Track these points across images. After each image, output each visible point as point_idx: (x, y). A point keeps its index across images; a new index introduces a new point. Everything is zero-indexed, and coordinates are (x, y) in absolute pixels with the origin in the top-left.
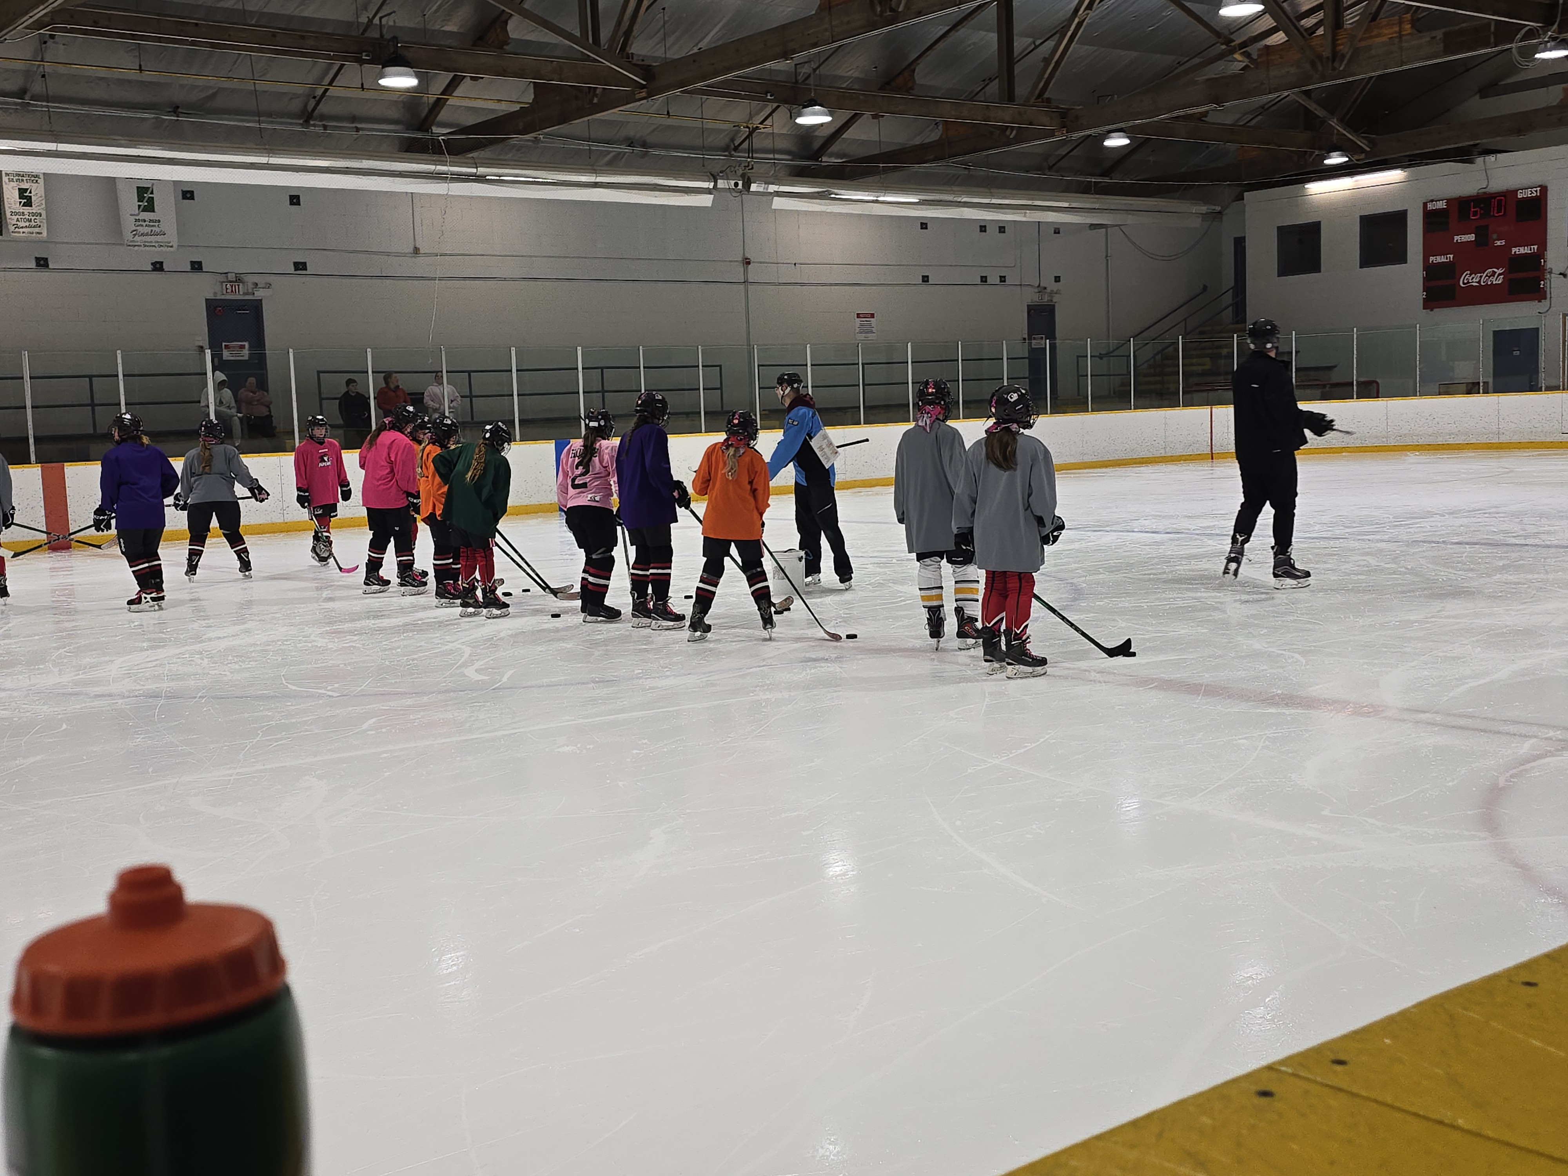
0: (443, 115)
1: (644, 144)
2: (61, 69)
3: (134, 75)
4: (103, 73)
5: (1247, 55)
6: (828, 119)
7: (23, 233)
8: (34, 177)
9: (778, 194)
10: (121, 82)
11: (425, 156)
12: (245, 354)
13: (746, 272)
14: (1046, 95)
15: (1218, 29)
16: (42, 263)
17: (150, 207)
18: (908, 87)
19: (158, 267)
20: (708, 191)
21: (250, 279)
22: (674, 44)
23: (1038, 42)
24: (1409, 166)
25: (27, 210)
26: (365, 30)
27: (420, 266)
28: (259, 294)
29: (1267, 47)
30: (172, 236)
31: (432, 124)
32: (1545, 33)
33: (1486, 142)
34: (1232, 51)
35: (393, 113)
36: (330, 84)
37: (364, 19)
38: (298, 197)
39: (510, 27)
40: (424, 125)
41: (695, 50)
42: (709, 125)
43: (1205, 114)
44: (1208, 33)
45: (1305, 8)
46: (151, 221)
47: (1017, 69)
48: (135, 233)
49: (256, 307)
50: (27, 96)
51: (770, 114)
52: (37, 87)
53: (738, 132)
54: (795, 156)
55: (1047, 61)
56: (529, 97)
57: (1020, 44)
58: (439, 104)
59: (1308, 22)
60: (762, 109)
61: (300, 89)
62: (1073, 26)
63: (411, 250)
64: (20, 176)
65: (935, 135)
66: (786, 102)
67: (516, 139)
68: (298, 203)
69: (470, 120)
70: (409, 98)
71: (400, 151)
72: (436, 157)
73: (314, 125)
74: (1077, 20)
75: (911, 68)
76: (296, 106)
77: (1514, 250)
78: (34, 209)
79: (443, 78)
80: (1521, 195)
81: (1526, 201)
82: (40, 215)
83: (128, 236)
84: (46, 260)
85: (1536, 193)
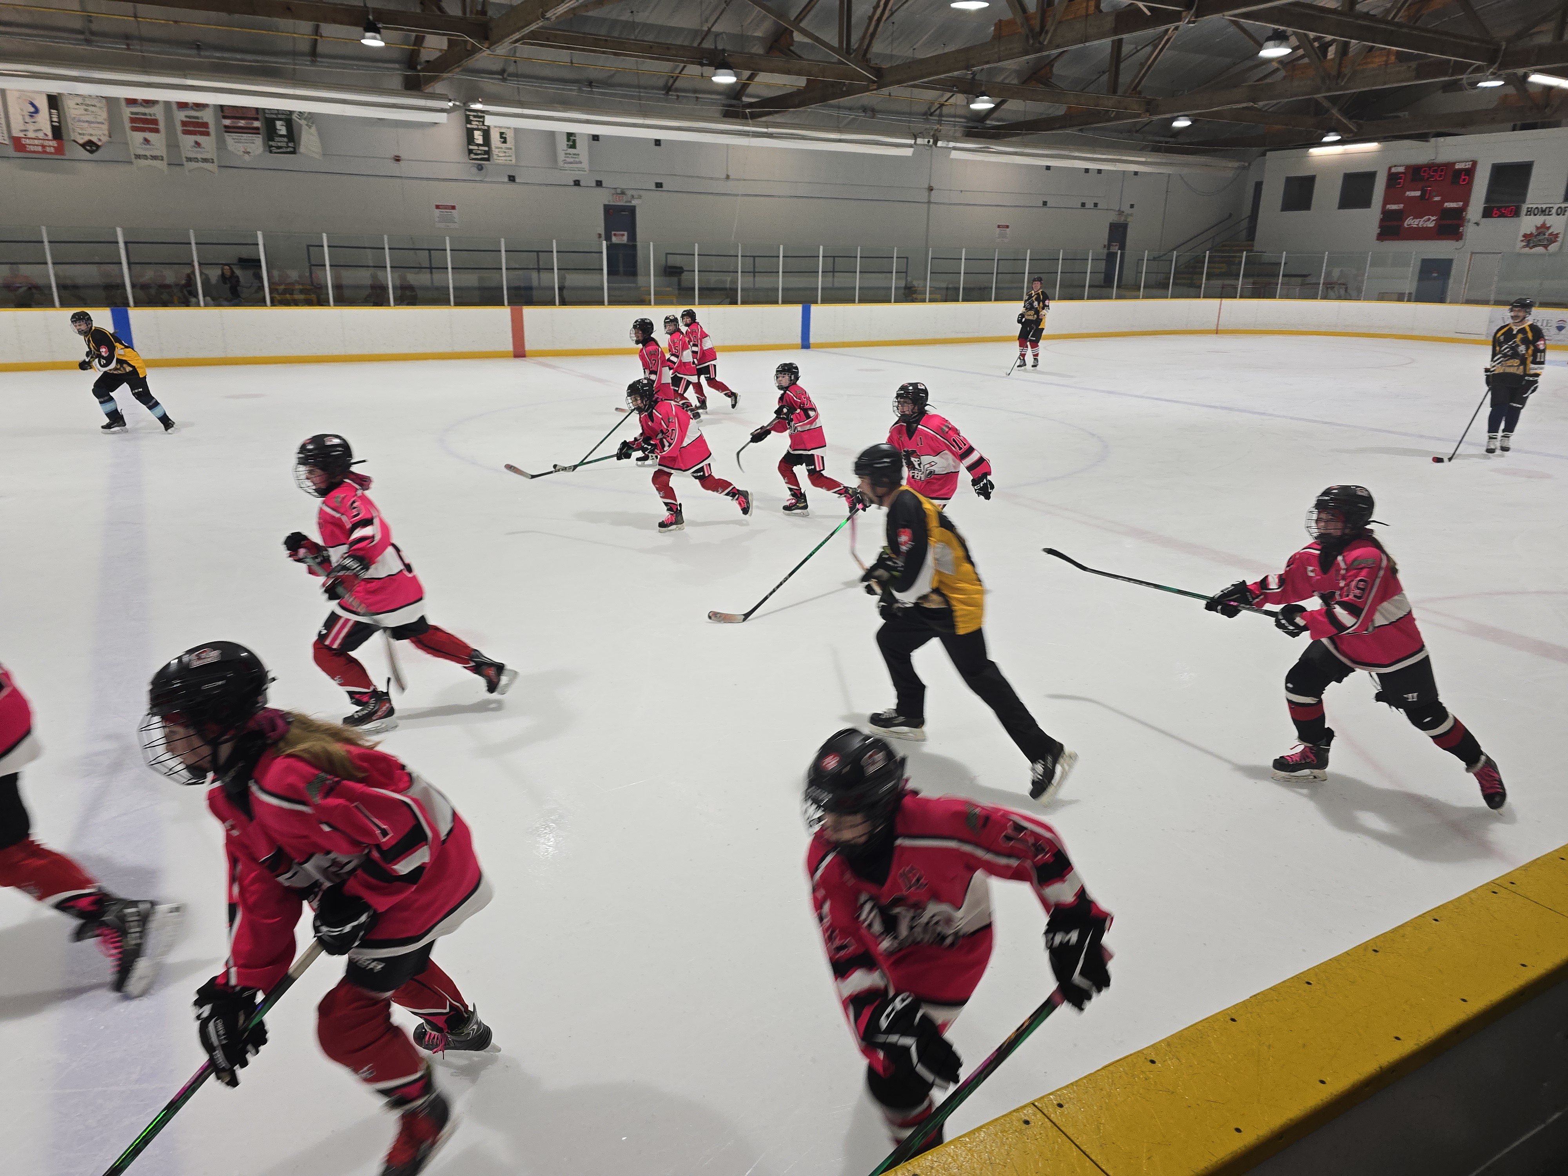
0: (749, 91)
1: (873, 112)
3: (567, 66)
6: (991, 105)
7: (502, 160)
8: (508, 128)
9: (955, 148)
11: (735, 120)
12: (624, 239)
13: (929, 196)
14: (1139, 89)
16: (512, 179)
17: (573, 146)
18: (1047, 78)
19: (577, 183)
20: (910, 146)
21: (629, 193)
22: (897, 47)
23: (1139, 48)
25: (504, 146)
26: (705, 39)
27: (729, 188)
28: (634, 203)
30: (585, 165)
31: (742, 96)
33: (1438, 129)
35: (717, 99)
36: (680, 73)
37: (704, 31)
38: (659, 145)
39: (794, 35)
40: (737, 97)
42: (915, 102)
43: (1242, 108)
46: (574, 154)
47: (1123, 66)
48: (565, 162)
49: (632, 210)
50: (506, 73)
51: (953, 96)
52: (511, 69)
53: (933, 104)
54: (966, 126)
55: (1144, 62)
56: (802, 86)
58: (744, 91)
60: (949, 94)
61: (662, 76)
63: (725, 176)
64: (500, 127)
65: (1061, 111)
66: (966, 93)
67: (791, 111)
70: (729, 88)
71: (721, 116)
72: (743, 119)
73: (672, 95)
75: (1051, 64)
76: (661, 83)
77: (1446, 204)
78: (508, 145)
79: (747, 75)
80: (1457, 167)
81: (1461, 171)
82: (510, 149)
83: (561, 164)
84: (514, 177)
85: (1468, 165)
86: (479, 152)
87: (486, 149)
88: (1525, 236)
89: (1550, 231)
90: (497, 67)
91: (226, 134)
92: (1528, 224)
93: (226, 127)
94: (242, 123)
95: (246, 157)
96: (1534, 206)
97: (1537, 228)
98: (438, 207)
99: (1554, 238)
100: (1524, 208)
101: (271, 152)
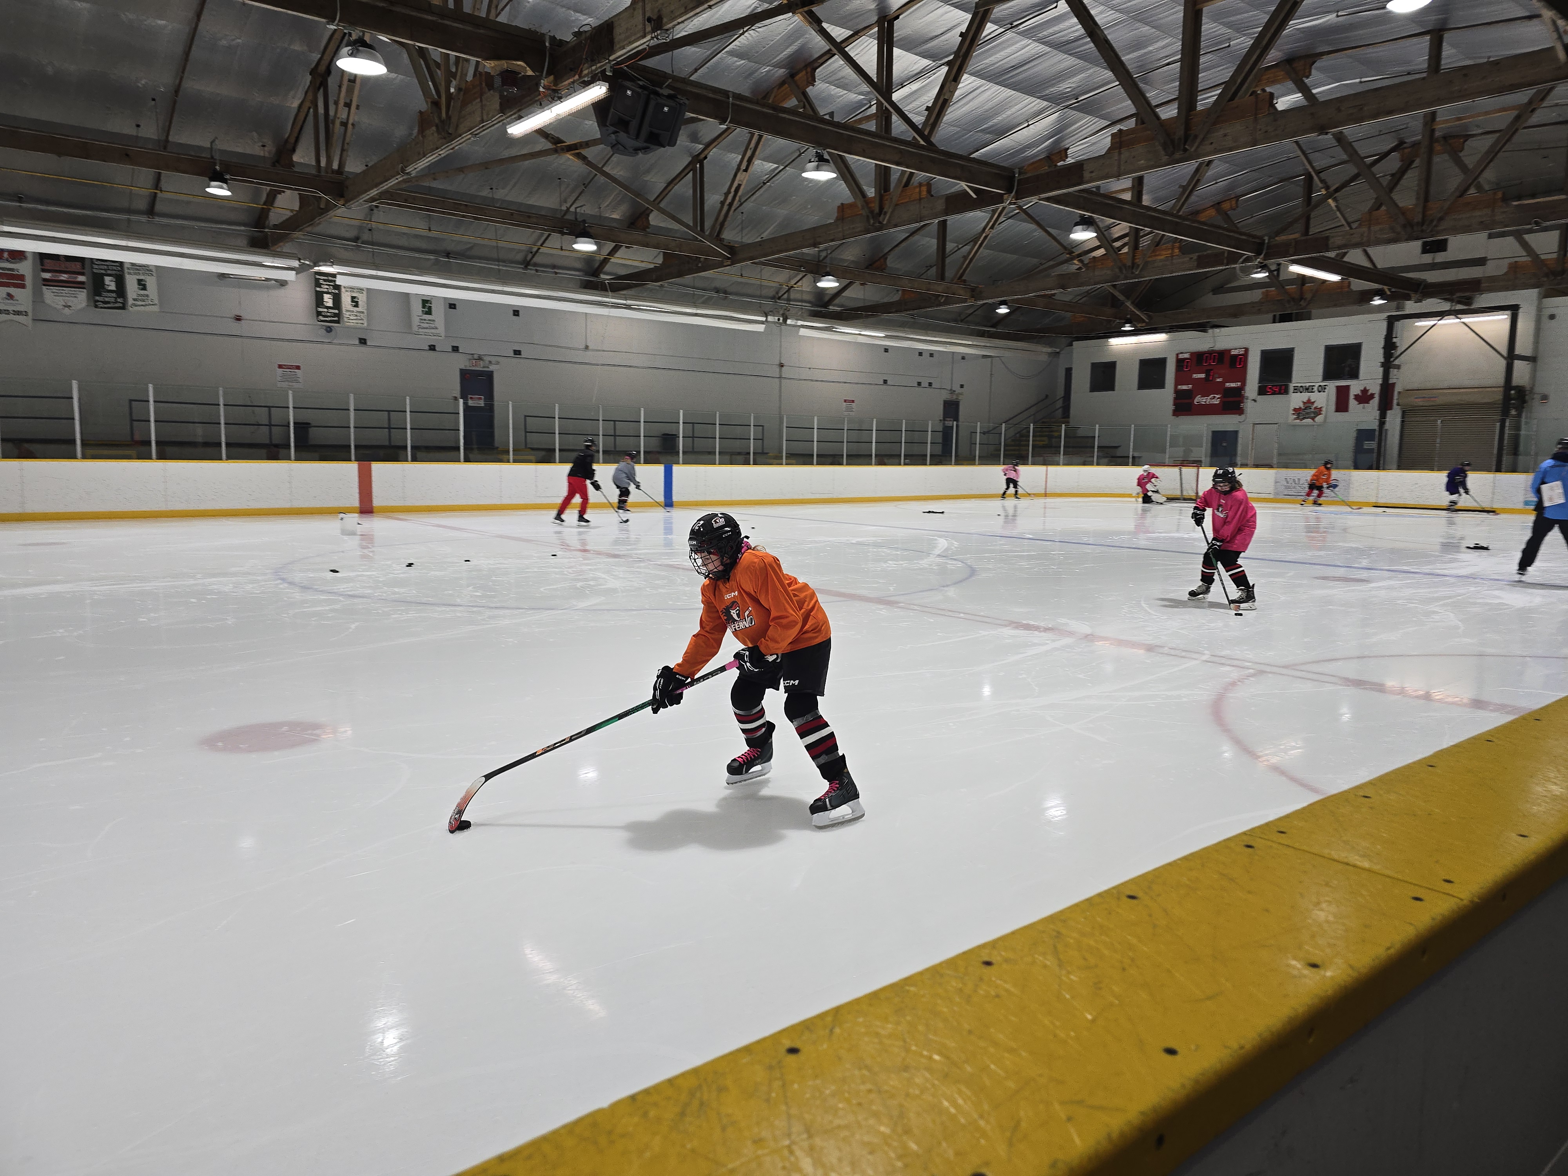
0: (608, 268)
1: (725, 292)
2: (381, 226)
3: (425, 233)
4: (405, 230)
5: (1081, 261)
6: (837, 284)
7: (352, 323)
8: (361, 290)
9: (803, 327)
10: (416, 236)
11: (595, 292)
12: (482, 403)
13: (780, 371)
14: (964, 278)
15: (1065, 244)
16: (363, 341)
17: (429, 312)
18: (882, 268)
19: (432, 348)
20: (762, 323)
21: (487, 359)
22: (746, 235)
23: (960, 246)
24: (1170, 332)
25: (355, 309)
26: (565, 215)
27: (588, 356)
28: (491, 368)
29: (1094, 257)
30: (441, 330)
31: (601, 273)
32: (1256, 259)
33: (1215, 321)
34: (1073, 259)
35: (578, 265)
36: (542, 245)
37: (564, 208)
38: (518, 311)
39: (651, 218)
40: (596, 272)
41: (759, 239)
42: (765, 283)
43: (1054, 295)
44: (1059, 247)
45: (1116, 236)
46: (429, 320)
47: (948, 261)
48: (420, 327)
49: (490, 375)
50: (360, 241)
51: (801, 279)
52: (366, 236)
53: (781, 288)
54: (814, 305)
55: (965, 258)
56: (660, 260)
57: (950, 246)
58: (605, 261)
59: (1117, 244)
60: (797, 275)
61: (523, 247)
62: (981, 239)
63: (583, 347)
64: (352, 289)
65: (896, 297)
66: (811, 272)
67: (651, 285)
68: (518, 315)
69: (623, 272)
70: (588, 258)
71: (581, 287)
72: (603, 293)
73: (531, 269)
74: (984, 235)
75: (885, 257)
76: (520, 257)
77: (1227, 384)
78: (359, 309)
79: (610, 245)
80: (1233, 353)
81: (1236, 356)
82: (363, 312)
83: (415, 328)
84: (365, 340)
85: (1242, 352)
86: (329, 314)
87: (336, 311)
88: (1295, 410)
89: (1315, 405)
90: (352, 234)
91: (44, 287)
92: (1296, 400)
93: (45, 280)
94: (64, 277)
95: (67, 310)
96: (1299, 385)
97: (1304, 403)
98: (280, 366)
99: (1318, 412)
100: (1291, 386)
101: (96, 306)
